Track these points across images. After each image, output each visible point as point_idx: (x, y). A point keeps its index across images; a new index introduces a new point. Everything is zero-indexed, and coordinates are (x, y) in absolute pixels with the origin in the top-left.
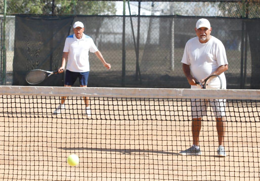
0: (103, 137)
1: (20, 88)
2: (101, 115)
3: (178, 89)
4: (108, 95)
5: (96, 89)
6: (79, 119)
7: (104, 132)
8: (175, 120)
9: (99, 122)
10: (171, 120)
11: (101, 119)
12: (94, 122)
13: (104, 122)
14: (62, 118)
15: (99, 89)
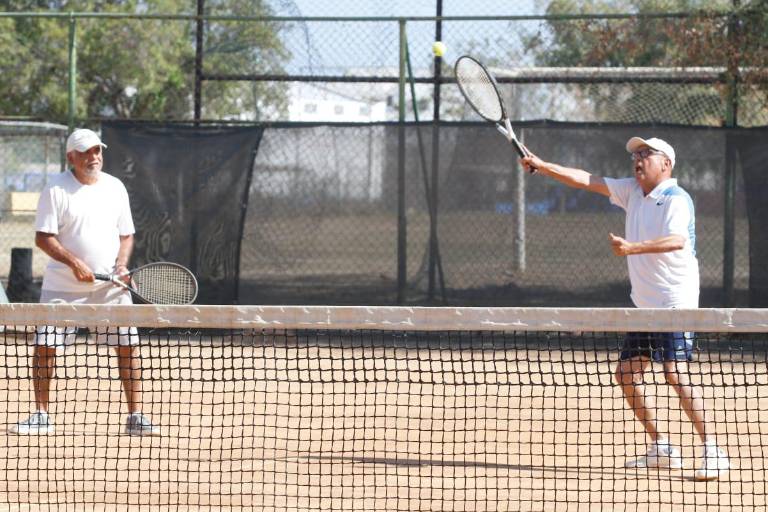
0: (537, 426)
1: (329, 312)
2: (530, 373)
3: (721, 310)
4: (548, 325)
5: (518, 311)
6: (476, 384)
7: (537, 414)
8: (713, 385)
9: (526, 390)
10: (702, 385)
11: (532, 384)
12: (515, 390)
13: (538, 390)
14: (433, 383)
15: (528, 311)
